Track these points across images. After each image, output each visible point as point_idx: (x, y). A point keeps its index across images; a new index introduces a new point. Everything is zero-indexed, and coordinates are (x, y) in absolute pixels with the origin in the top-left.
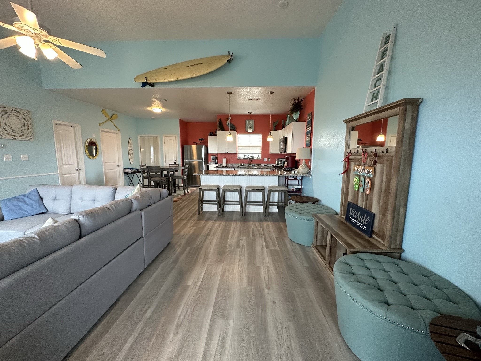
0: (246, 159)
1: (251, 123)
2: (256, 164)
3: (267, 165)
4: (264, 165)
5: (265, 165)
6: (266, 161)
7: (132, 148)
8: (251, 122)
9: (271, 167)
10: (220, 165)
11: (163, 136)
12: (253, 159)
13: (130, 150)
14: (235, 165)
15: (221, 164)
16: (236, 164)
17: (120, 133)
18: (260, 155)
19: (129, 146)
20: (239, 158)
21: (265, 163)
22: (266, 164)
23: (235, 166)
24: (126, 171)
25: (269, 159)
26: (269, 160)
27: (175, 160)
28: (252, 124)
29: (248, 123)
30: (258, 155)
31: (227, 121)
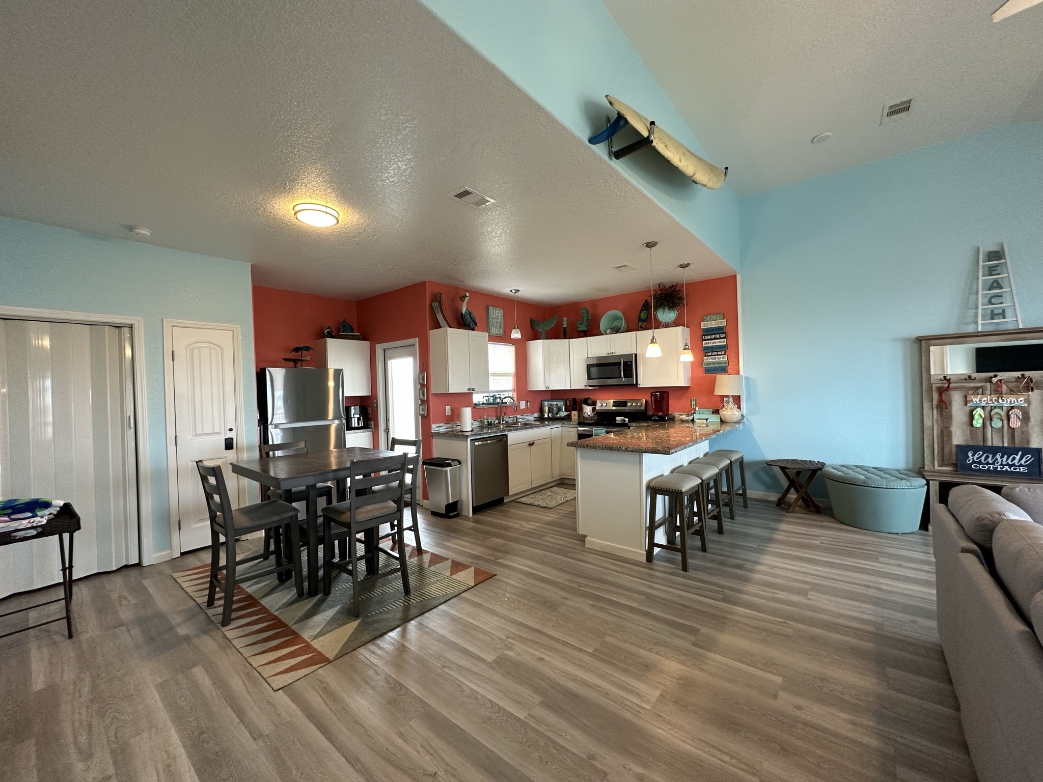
0: (491, 406)
1: (498, 315)
3: (526, 418)
4: (521, 417)
5: (524, 417)
6: (525, 408)
8: (498, 313)
9: (533, 420)
10: (437, 429)
11: (166, 324)
12: (506, 405)
15: (439, 427)
18: (515, 395)
20: (476, 404)
21: (523, 412)
22: (525, 415)
25: (529, 403)
26: (529, 406)
27: (230, 429)
28: (499, 317)
29: (493, 315)
30: (511, 394)
31: (463, 301)
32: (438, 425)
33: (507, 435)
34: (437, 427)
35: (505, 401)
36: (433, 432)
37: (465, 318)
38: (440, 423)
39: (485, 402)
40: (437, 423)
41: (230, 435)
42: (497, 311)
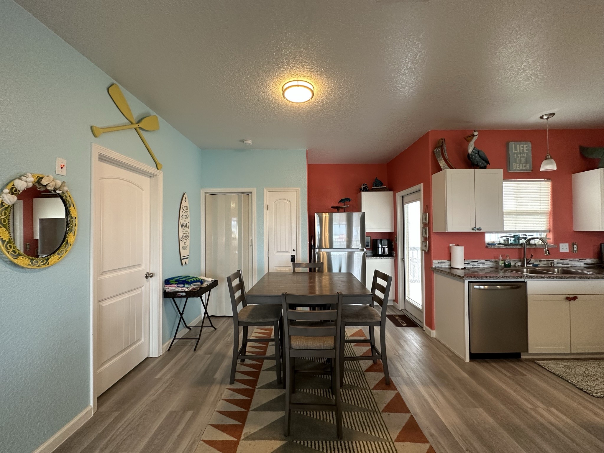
0: (511, 247)
1: (523, 150)
2: (540, 261)
3: (570, 263)
4: (562, 261)
5: (566, 262)
6: (568, 251)
7: (188, 220)
8: (523, 147)
9: (582, 268)
10: (438, 265)
11: (265, 190)
13: (183, 227)
14: (480, 263)
15: (441, 263)
16: (483, 261)
17: (160, 175)
18: (551, 236)
19: (181, 215)
20: (489, 244)
21: (564, 256)
22: (568, 261)
23: (481, 266)
24: (171, 289)
25: (575, 246)
26: (575, 249)
27: (294, 250)
28: (525, 151)
29: (516, 149)
30: (543, 235)
31: (469, 141)
32: (440, 261)
33: (526, 282)
34: (438, 263)
35: (532, 242)
36: (434, 267)
37: (471, 158)
38: (442, 260)
39: (503, 242)
40: (439, 259)
41: (294, 253)
42: (521, 146)
